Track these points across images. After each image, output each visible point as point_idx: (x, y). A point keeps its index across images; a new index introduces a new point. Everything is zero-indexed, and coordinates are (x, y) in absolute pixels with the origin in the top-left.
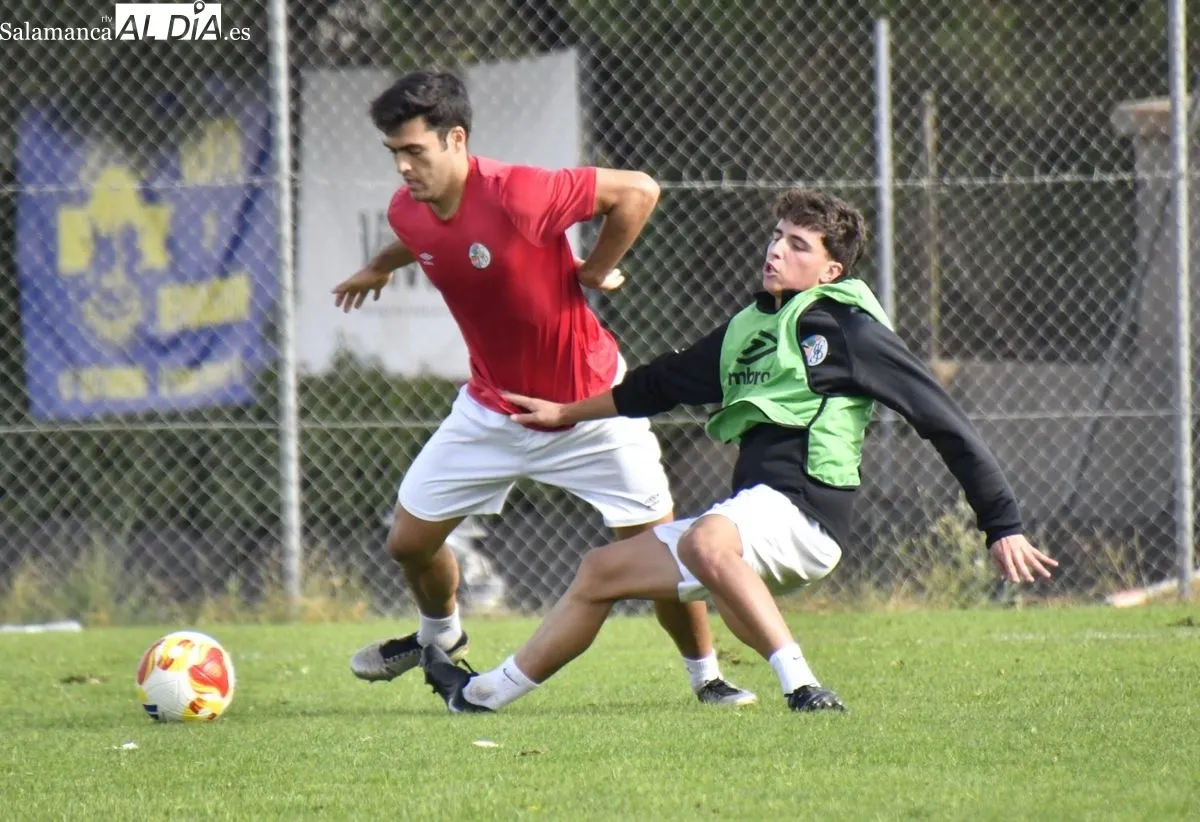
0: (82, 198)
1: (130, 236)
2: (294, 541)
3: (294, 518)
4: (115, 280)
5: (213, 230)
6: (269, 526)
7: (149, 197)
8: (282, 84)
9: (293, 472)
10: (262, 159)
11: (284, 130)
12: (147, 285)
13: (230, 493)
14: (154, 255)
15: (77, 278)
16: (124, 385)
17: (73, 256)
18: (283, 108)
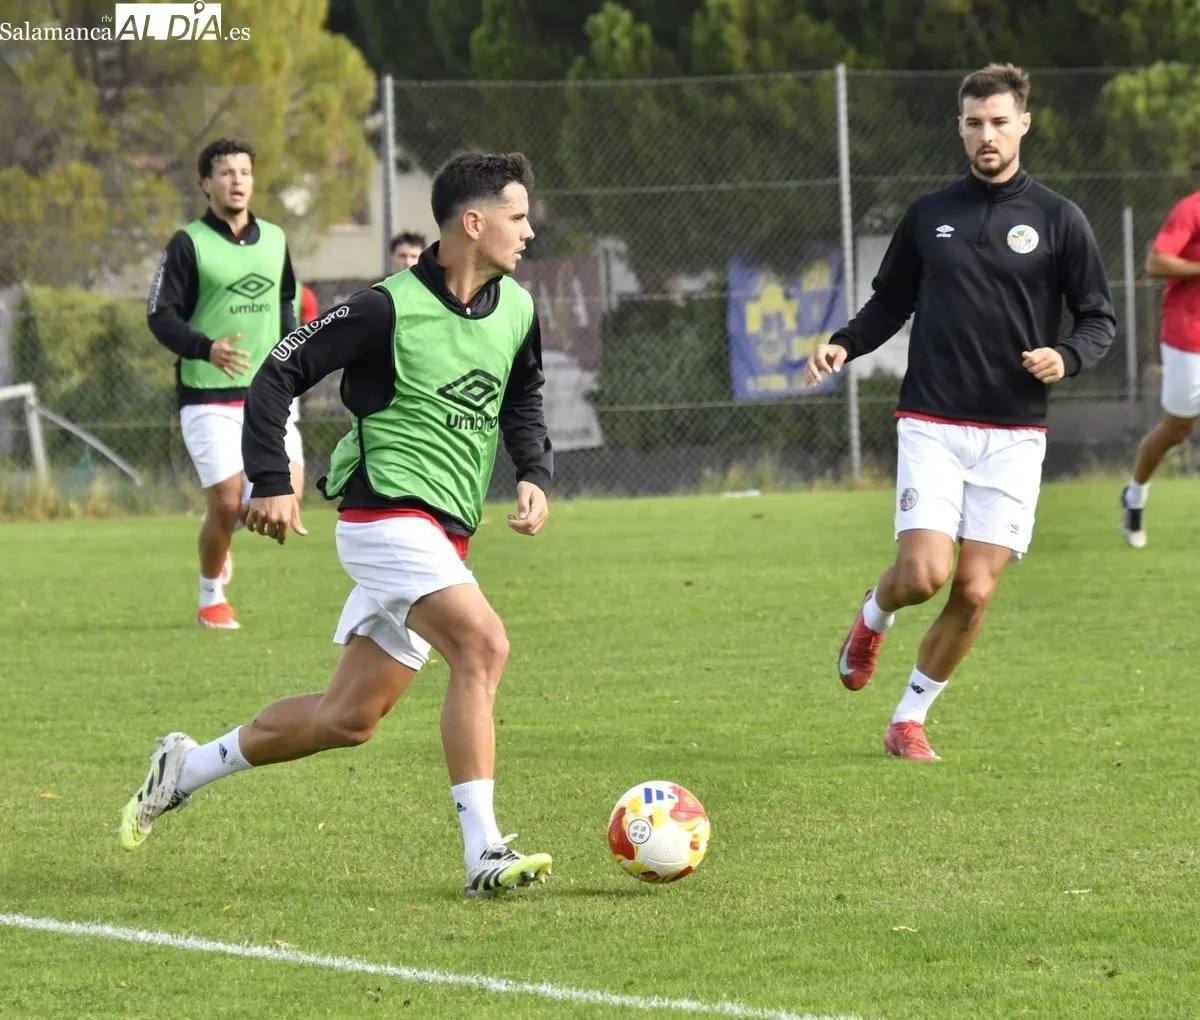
0: (757, 298)
1: (779, 316)
2: (856, 453)
3: (856, 443)
4: (773, 335)
5: (817, 312)
6: (844, 448)
7: (788, 296)
8: (848, 242)
9: (855, 421)
10: (839, 278)
11: (849, 264)
12: (788, 338)
13: (826, 432)
14: (790, 324)
15: (755, 336)
16: (777, 384)
17: (753, 324)
18: (848, 254)
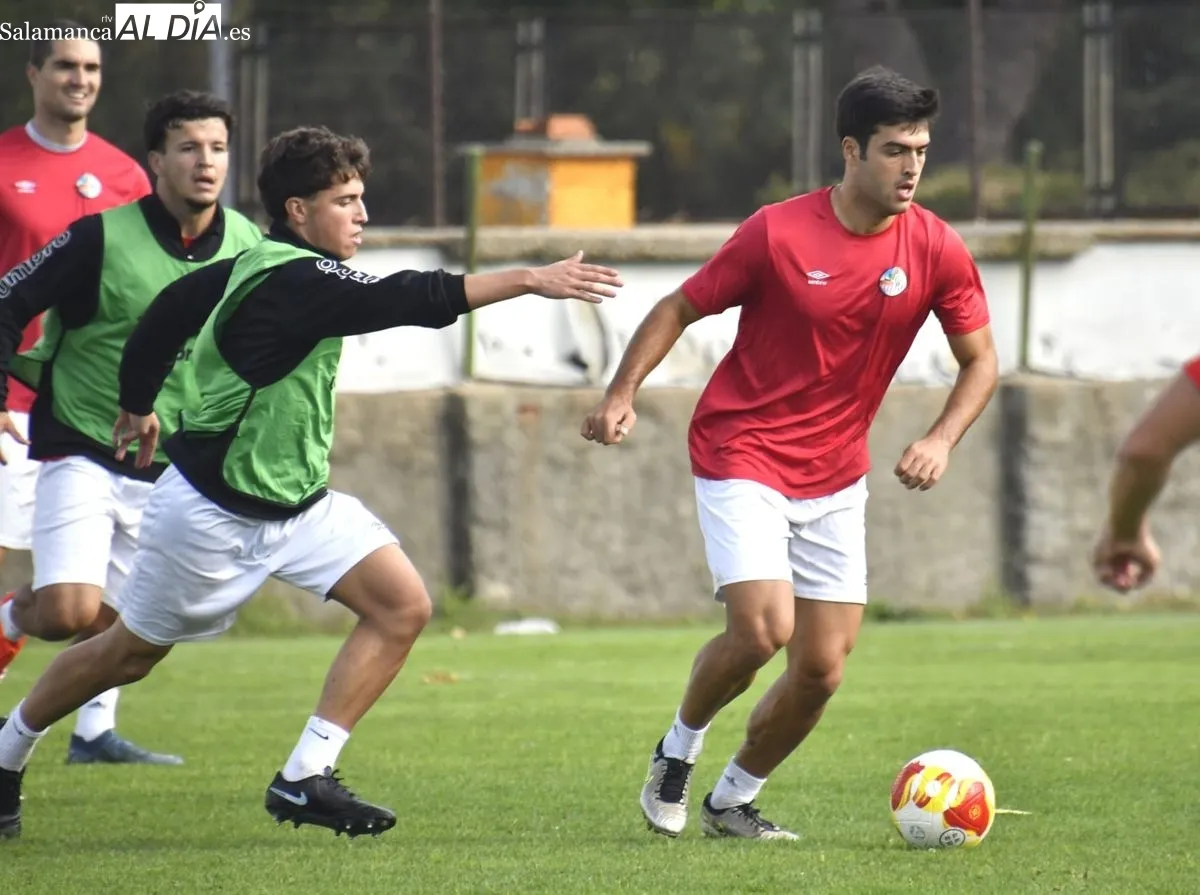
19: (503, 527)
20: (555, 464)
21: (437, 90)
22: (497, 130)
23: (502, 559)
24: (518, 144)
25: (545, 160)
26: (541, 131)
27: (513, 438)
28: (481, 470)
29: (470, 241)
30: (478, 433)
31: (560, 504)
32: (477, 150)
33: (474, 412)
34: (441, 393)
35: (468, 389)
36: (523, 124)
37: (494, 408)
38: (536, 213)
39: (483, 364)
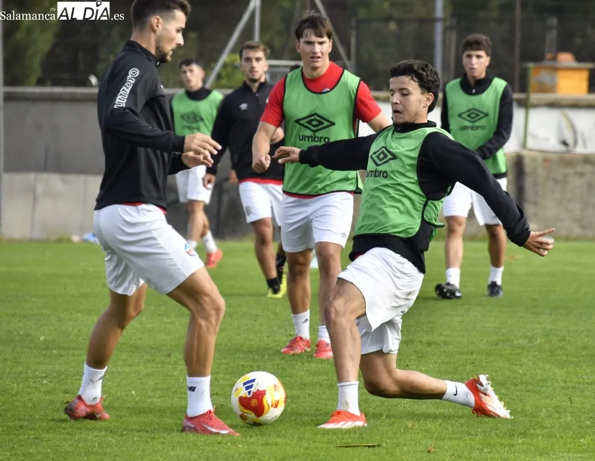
19: (535, 204)
20: (555, 181)
21: (518, 43)
22: (538, 58)
23: (535, 215)
24: (546, 63)
25: (556, 69)
26: (554, 58)
27: (541, 171)
28: (528, 183)
29: (527, 99)
30: (528, 168)
31: (557, 195)
32: (531, 65)
33: (527, 161)
34: (514, 154)
35: (525, 153)
36: (549, 55)
37: (534, 159)
38: (552, 89)
39: (531, 144)
